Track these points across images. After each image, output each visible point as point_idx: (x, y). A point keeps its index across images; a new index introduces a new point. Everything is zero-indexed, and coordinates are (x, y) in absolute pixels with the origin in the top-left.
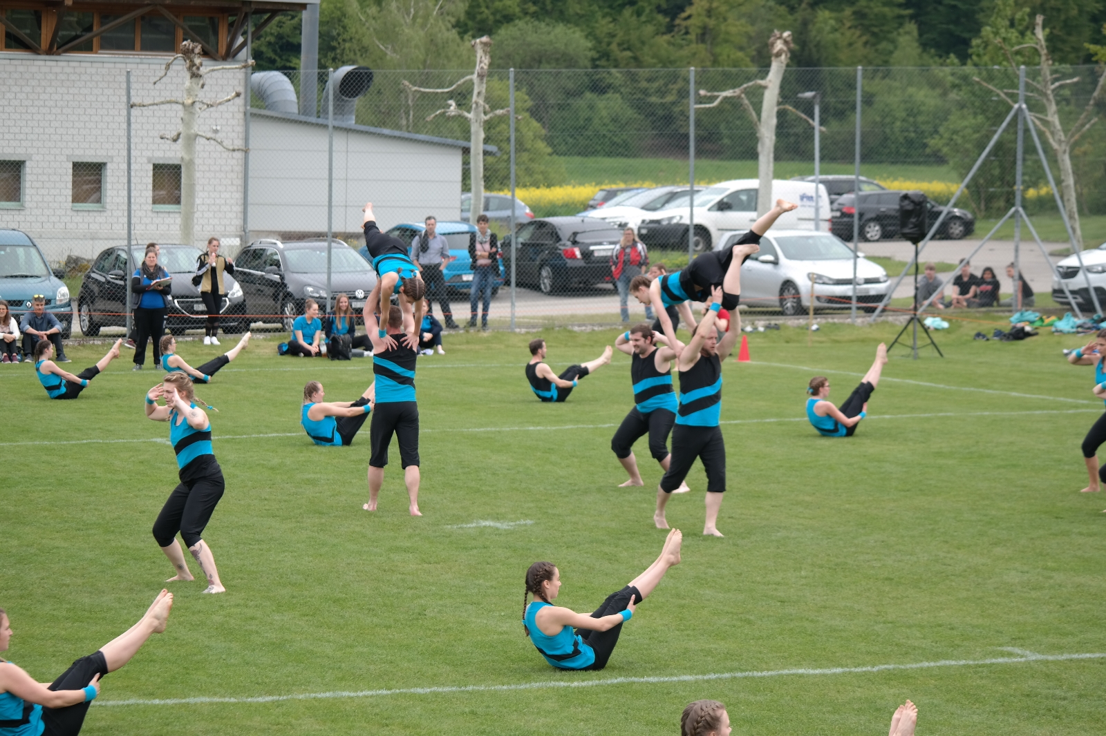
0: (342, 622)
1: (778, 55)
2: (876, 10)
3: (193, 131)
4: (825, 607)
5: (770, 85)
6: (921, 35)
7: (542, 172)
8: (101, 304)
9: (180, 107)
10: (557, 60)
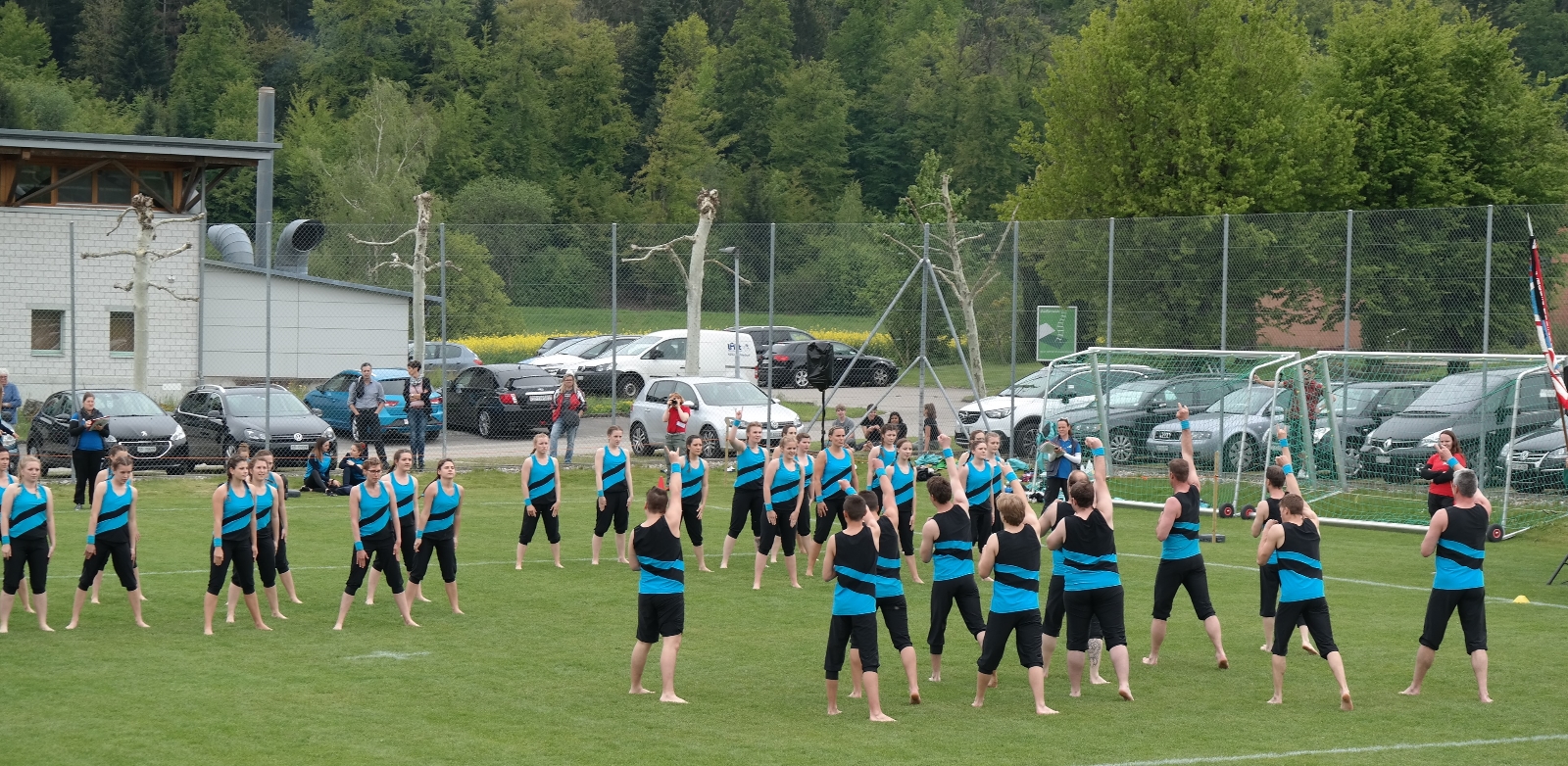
0: (227, 749)
1: (705, 212)
2: (823, 170)
3: (144, 281)
4: (689, 733)
5: (698, 240)
6: (863, 194)
7: (502, 322)
8: (48, 447)
9: (133, 258)
10: (520, 215)
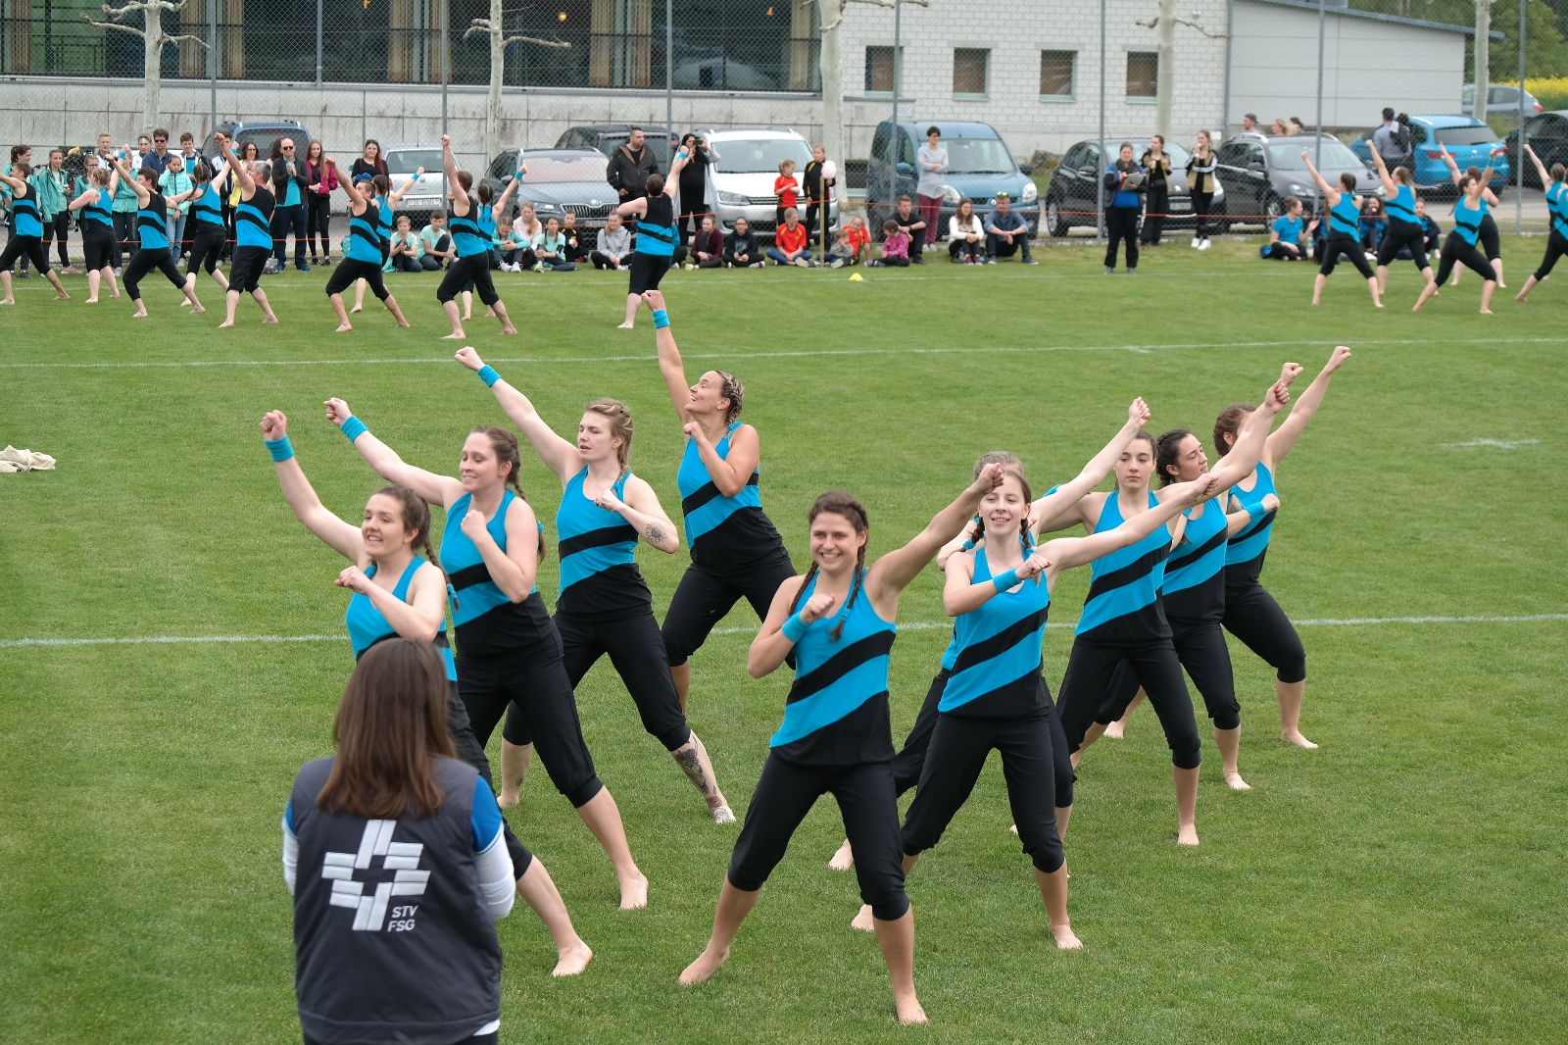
0: (1328, 545)
3: (1171, 16)
8: (1069, 203)
